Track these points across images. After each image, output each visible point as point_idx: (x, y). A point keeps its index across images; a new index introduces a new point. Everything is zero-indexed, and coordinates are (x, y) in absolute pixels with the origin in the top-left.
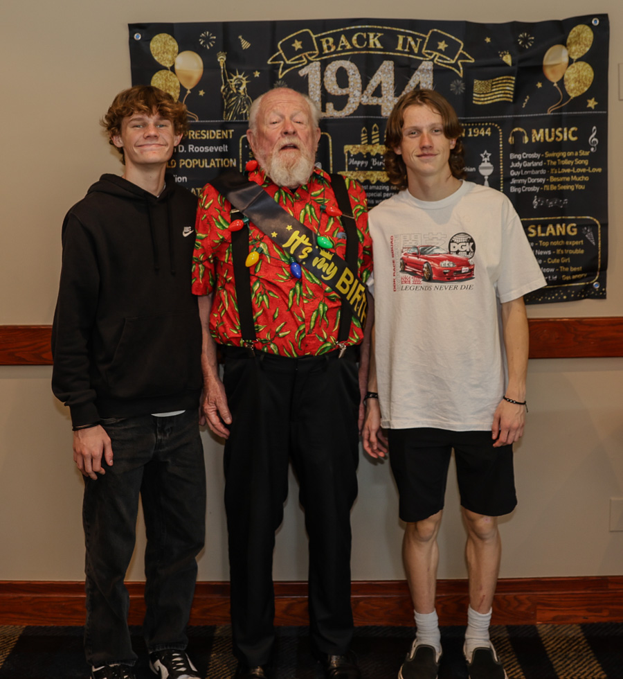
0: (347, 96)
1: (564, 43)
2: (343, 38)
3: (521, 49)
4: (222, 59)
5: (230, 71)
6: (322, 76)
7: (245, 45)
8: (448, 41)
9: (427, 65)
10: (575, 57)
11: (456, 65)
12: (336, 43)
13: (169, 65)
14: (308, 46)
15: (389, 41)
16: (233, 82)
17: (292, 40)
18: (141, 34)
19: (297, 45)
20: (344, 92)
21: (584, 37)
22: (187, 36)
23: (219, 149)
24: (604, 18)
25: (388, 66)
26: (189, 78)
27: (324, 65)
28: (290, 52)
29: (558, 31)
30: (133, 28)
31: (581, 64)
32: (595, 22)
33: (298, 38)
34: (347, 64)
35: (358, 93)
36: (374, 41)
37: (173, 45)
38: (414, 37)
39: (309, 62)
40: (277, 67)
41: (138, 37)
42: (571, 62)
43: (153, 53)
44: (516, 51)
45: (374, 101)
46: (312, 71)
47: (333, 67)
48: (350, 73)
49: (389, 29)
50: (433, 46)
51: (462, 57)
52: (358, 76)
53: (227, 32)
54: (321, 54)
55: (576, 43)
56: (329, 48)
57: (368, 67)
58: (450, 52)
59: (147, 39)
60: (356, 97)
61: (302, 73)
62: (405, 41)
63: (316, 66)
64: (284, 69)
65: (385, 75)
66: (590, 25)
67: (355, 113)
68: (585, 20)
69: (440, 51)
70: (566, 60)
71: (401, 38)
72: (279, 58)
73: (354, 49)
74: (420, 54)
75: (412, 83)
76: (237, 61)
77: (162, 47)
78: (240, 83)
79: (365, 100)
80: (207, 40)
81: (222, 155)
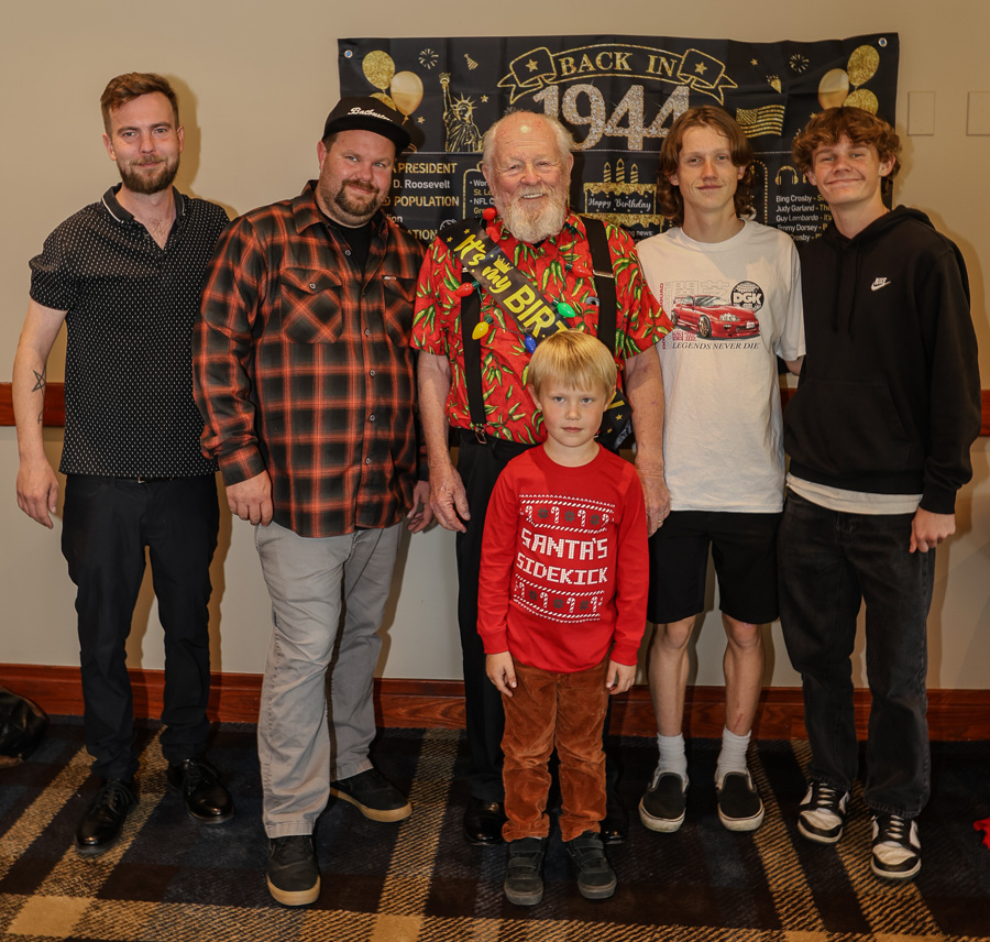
0: (589, 126)
1: (844, 67)
2: (585, 58)
3: (794, 74)
4: (445, 81)
5: (454, 95)
6: (561, 103)
7: (472, 64)
8: (707, 62)
9: (682, 91)
10: (856, 84)
11: (716, 91)
12: (577, 64)
13: (384, 88)
14: (544, 66)
15: (638, 61)
16: (457, 108)
17: (526, 60)
18: (353, 50)
19: (532, 66)
20: (585, 121)
21: (867, 61)
22: (405, 53)
23: (441, 185)
24: (893, 38)
25: (636, 92)
26: (408, 103)
27: (563, 89)
28: (524, 73)
29: (836, 53)
30: (344, 44)
31: (864, 92)
32: (883, 43)
33: (533, 57)
34: (589, 89)
35: (601, 123)
36: (621, 61)
37: (390, 64)
38: (668, 58)
39: (546, 85)
40: (508, 91)
41: (349, 54)
42: (852, 89)
43: (366, 73)
44: (787, 75)
45: (620, 132)
46: (549, 96)
47: (574, 91)
48: (593, 98)
49: (639, 47)
50: (689, 68)
51: (724, 81)
52: (602, 103)
53: (450, 51)
54: (559, 77)
55: (859, 67)
56: (569, 69)
57: (614, 92)
58: (710, 75)
59: (359, 58)
60: (599, 127)
61: (537, 98)
62: (657, 62)
63: (554, 90)
64: (516, 93)
65: (633, 101)
66: (876, 46)
67: (598, 146)
68: (871, 40)
69: (698, 75)
70: (846, 87)
71: (652, 59)
72: (512, 80)
73: (598, 71)
74: (674, 77)
75: (664, 112)
76: (462, 82)
77: (376, 67)
78: (464, 109)
79: (609, 131)
80: (428, 59)
81: (444, 192)
